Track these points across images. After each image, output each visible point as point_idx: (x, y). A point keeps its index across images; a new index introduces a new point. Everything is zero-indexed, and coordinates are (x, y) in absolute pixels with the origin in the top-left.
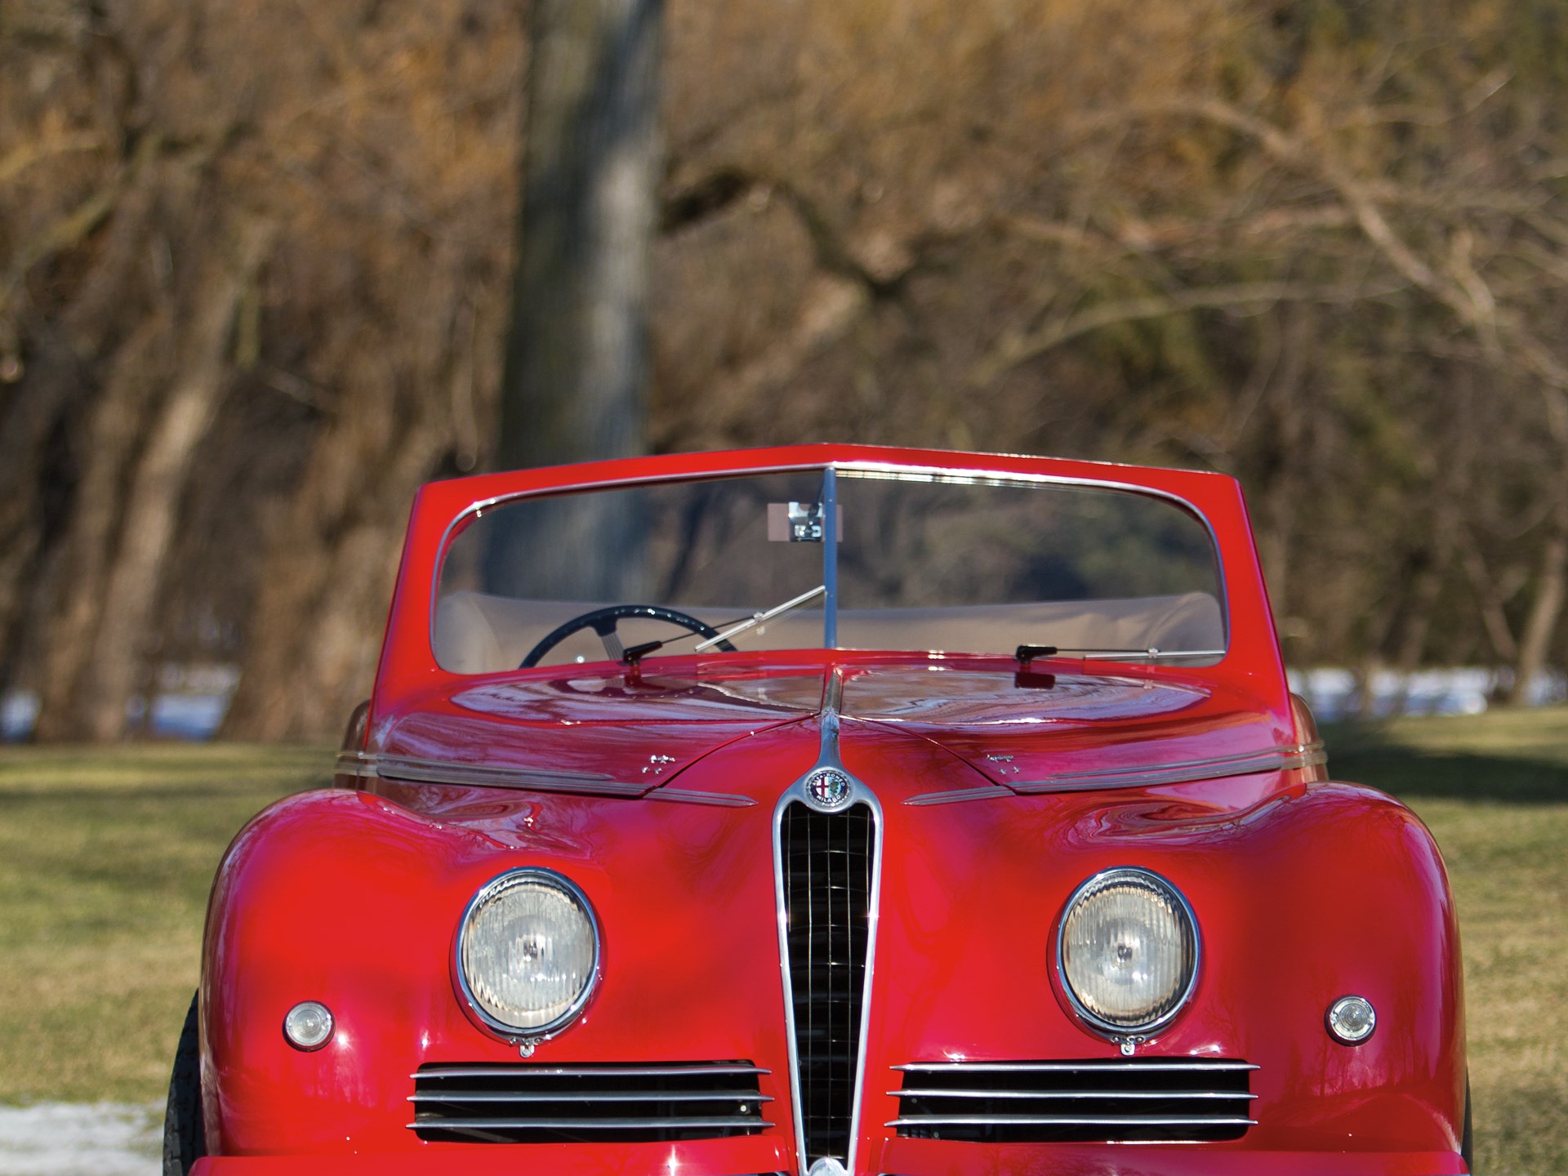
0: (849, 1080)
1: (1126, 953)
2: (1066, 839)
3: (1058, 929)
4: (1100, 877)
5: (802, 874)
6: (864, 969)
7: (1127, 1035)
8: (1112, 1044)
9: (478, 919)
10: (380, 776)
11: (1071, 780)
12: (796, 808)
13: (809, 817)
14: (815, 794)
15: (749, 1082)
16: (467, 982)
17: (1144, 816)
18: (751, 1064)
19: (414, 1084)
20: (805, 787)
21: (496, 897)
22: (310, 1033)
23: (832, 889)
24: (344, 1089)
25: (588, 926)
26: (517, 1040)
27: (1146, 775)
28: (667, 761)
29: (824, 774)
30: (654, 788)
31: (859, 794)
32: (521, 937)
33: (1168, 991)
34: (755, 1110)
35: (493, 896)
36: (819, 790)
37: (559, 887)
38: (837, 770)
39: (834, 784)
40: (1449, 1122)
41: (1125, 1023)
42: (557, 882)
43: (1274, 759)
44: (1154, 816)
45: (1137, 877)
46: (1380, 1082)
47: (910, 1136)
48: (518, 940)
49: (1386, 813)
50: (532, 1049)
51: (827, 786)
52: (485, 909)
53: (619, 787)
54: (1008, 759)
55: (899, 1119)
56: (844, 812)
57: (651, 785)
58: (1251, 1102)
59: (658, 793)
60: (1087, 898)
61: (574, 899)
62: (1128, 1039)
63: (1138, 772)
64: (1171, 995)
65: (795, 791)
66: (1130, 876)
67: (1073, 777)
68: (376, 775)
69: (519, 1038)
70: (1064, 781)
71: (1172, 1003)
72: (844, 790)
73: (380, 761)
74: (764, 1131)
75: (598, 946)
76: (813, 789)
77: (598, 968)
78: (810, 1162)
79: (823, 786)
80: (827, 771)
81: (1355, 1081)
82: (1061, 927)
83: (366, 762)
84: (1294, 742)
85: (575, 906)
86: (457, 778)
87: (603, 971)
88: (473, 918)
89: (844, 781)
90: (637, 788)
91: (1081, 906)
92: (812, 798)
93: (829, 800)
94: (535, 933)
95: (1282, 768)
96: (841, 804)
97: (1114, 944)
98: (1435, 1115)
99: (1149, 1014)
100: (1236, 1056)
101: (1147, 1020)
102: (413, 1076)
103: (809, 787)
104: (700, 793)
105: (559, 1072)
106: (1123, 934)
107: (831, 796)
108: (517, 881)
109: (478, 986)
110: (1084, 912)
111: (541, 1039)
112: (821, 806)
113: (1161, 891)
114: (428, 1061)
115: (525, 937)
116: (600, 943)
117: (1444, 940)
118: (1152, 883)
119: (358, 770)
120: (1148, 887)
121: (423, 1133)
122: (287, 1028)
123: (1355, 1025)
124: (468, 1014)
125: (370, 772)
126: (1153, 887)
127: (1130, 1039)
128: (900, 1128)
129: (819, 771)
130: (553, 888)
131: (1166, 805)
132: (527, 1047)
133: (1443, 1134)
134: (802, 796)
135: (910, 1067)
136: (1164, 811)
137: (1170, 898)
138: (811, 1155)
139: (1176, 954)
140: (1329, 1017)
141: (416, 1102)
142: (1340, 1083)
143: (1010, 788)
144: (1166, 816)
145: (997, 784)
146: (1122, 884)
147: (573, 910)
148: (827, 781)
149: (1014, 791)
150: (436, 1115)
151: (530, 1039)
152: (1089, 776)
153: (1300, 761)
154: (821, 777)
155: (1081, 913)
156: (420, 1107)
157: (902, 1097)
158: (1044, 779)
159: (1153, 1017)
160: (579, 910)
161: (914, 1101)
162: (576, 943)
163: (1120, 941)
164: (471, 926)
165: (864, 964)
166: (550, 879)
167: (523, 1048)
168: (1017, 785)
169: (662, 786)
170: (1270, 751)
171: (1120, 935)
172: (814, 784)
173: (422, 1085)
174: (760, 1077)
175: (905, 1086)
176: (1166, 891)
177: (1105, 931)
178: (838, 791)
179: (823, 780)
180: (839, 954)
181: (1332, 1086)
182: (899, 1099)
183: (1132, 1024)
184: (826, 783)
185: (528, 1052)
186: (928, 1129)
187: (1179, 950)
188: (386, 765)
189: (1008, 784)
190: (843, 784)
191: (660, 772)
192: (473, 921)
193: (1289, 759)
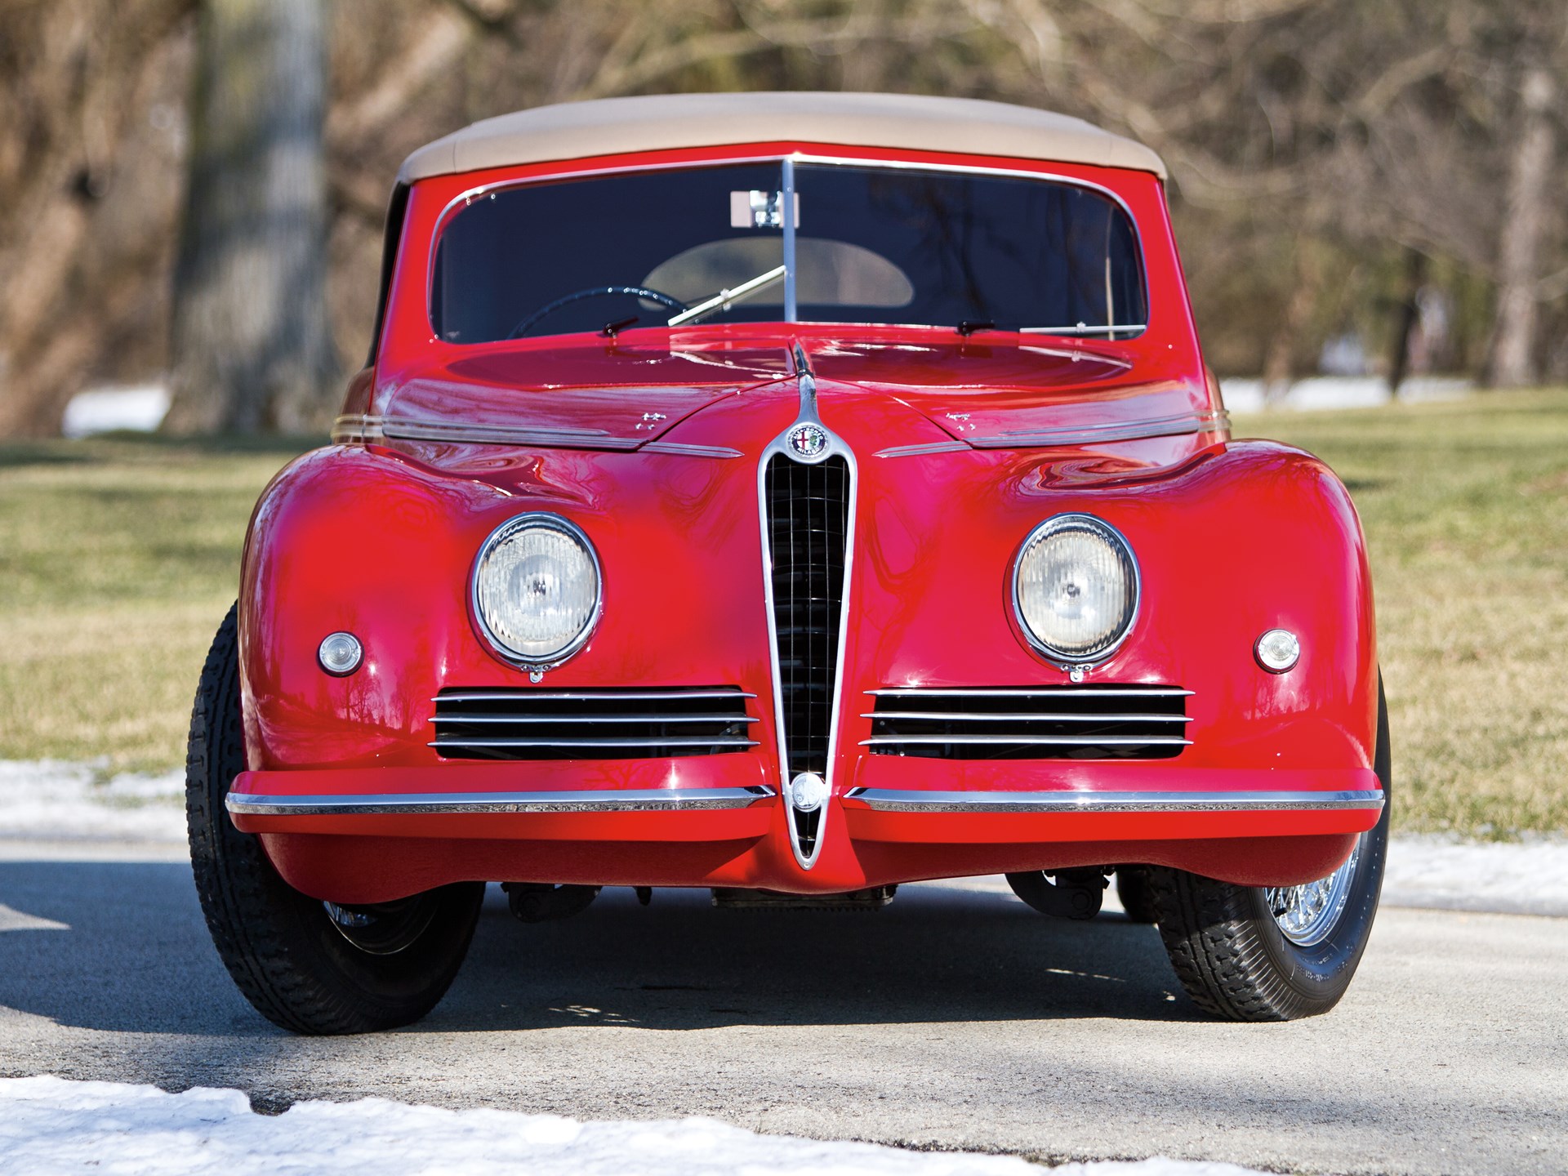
0: (827, 703)
1: (1074, 592)
2: (1019, 491)
3: (1013, 569)
4: (1049, 524)
5: (785, 520)
6: (840, 604)
7: (1076, 663)
8: (1062, 672)
9: (492, 558)
10: (385, 435)
11: (1020, 437)
12: (780, 459)
13: (790, 467)
14: (796, 447)
15: (737, 706)
16: (483, 616)
17: (1083, 470)
18: (738, 688)
19: (434, 707)
20: (787, 440)
21: (508, 539)
22: (340, 660)
23: (812, 532)
24: (373, 712)
25: (591, 566)
26: (528, 667)
27: (1084, 434)
28: (659, 418)
29: (804, 429)
30: (648, 442)
31: (836, 446)
32: (531, 574)
33: (1113, 623)
34: (744, 729)
35: (505, 538)
36: (800, 443)
37: (565, 530)
38: (816, 426)
39: (814, 437)
40: (1361, 744)
41: (1074, 654)
42: (563, 526)
43: (1192, 423)
44: (1092, 470)
45: (1085, 522)
46: (1303, 707)
47: (878, 753)
48: (528, 577)
49: (1303, 465)
50: (541, 676)
51: (807, 440)
52: (499, 549)
53: (615, 441)
54: (966, 417)
55: (871, 738)
56: (822, 463)
57: (645, 440)
58: (1186, 724)
59: (653, 446)
60: (1039, 542)
61: (578, 542)
62: (1077, 668)
63: (1078, 430)
64: (1115, 627)
65: (778, 444)
66: (1077, 521)
67: (1022, 434)
68: (381, 435)
69: (530, 666)
70: (1013, 438)
71: (1115, 635)
72: (822, 442)
73: (385, 422)
74: (750, 749)
75: (600, 584)
76: (795, 442)
77: (601, 603)
78: (792, 777)
79: (803, 440)
80: (807, 426)
81: (1282, 707)
82: (1016, 567)
83: (371, 424)
84: (1208, 408)
85: (579, 549)
86: (460, 436)
87: (605, 607)
88: (487, 556)
89: (822, 435)
90: (633, 442)
91: (1034, 548)
92: (794, 450)
93: (809, 452)
94: (543, 572)
95: (1200, 431)
96: (820, 456)
97: (1064, 582)
98: (1348, 736)
99: (1096, 645)
100: (1173, 682)
101: (1094, 650)
102: (433, 699)
103: (791, 441)
104: (690, 446)
105: (567, 696)
106: (1072, 573)
107: (810, 448)
108: (526, 525)
109: (493, 619)
110: (1036, 554)
111: (549, 667)
112: (802, 458)
113: (1106, 535)
114: (449, 684)
115: (534, 575)
116: (602, 581)
117: (1359, 578)
118: (1098, 528)
119: (363, 432)
120: (1094, 531)
121: (443, 751)
122: (321, 656)
123: (1281, 655)
124: (483, 644)
125: (376, 432)
126: (1099, 531)
127: (1079, 668)
128: (872, 747)
129: (800, 426)
130: (559, 531)
131: (1100, 461)
132: (536, 674)
133: (1355, 753)
134: (784, 447)
135: (880, 692)
136: (1100, 466)
137: (1114, 543)
138: (792, 771)
139: (1120, 592)
140: (1258, 648)
141: (437, 723)
142: (1268, 708)
143: (968, 443)
144: (1102, 470)
145: (956, 439)
146: (1070, 529)
147: (578, 551)
148: (807, 435)
149: (971, 445)
150: (453, 735)
151: (539, 666)
152: (1036, 433)
153: (1214, 426)
154: (802, 431)
155: (1034, 554)
156: (440, 727)
157: (874, 718)
158: (997, 435)
159: (1099, 648)
160: (583, 551)
161: (882, 723)
162: (580, 580)
163: (1069, 580)
164: (485, 564)
165: (841, 599)
166: (557, 523)
167: (532, 674)
168: (973, 440)
169: (655, 440)
170: (1188, 415)
171: (1069, 575)
172: (795, 438)
173: (442, 708)
174: (746, 700)
175: (877, 710)
176: (1111, 535)
177: (1057, 570)
178: (817, 443)
179: (803, 434)
180: (819, 590)
181: (1262, 711)
182: (871, 721)
183: (1082, 654)
184: (806, 437)
185: (537, 678)
186: (895, 748)
187: (1123, 588)
188: (388, 426)
189: (966, 439)
190: (822, 438)
191: (653, 428)
192: (488, 559)
193: (1205, 423)
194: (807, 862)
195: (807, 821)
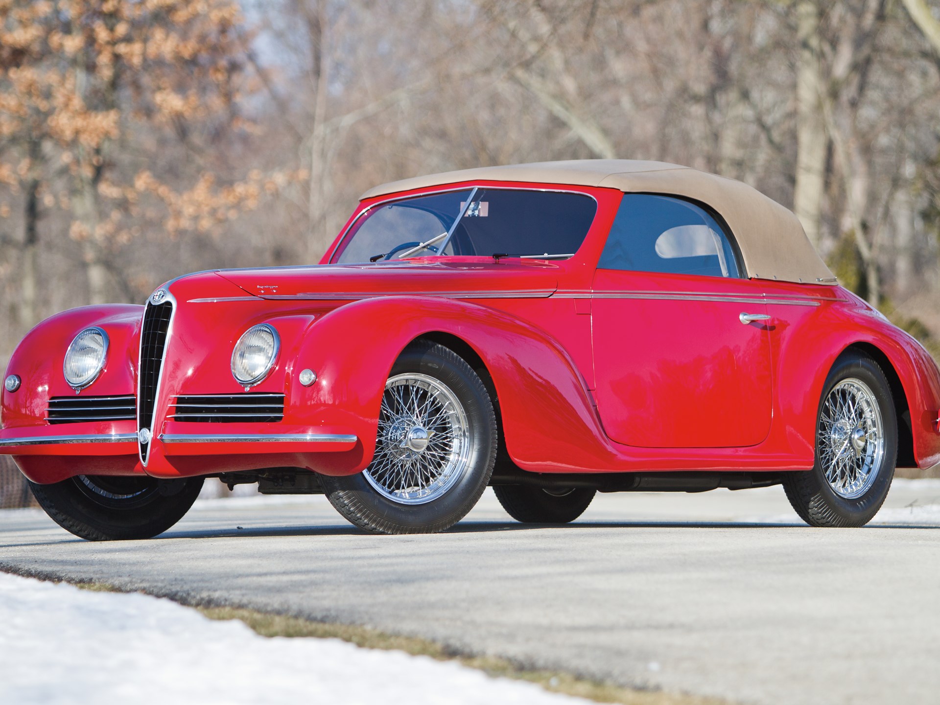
0: (153, 400)
4: (252, 328)
5: (150, 328)
8: (243, 388)
12: (150, 304)
16: (65, 367)
19: (48, 404)
23: (159, 333)
26: (75, 388)
29: (159, 291)
31: (168, 298)
34: (130, 412)
38: (164, 290)
39: (160, 295)
45: (264, 327)
47: (178, 420)
50: (79, 391)
55: (174, 414)
56: (165, 304)
58: (284, 408)
61: (103, 338)
62: (247, 386)
72: (163, 297)
79: (157, 296)
80: (161, 290)
82: (236, 346)
96: (164, 301)
102: (48, 401)
107: (158, 299)
111: (83, 388)
112: (154, 303)
120: (267, 331)
128: (176, 418)
135: (179, 396)
137: (273, 336)
138: (140, 427)
140: (299, 377)
141: (49, 411)
143: (262, 297)
145: (254, 296)
146: (258, 330)
150: (55, 415)
151: (78, 388)
160: (104, 342)
161: (179, 408)
165: (161, 359)
167: (76, 391)
168: (268, 296)
173: (51, 405)
174: (129, 400)
175: (177, 403)
178: (161, 297)
179: (158, 293)
180: (158, 356)
181: (314, 401)
182: (175, 407)
190: (163, 295)
194: (145, 464)
195: (144, 447)
